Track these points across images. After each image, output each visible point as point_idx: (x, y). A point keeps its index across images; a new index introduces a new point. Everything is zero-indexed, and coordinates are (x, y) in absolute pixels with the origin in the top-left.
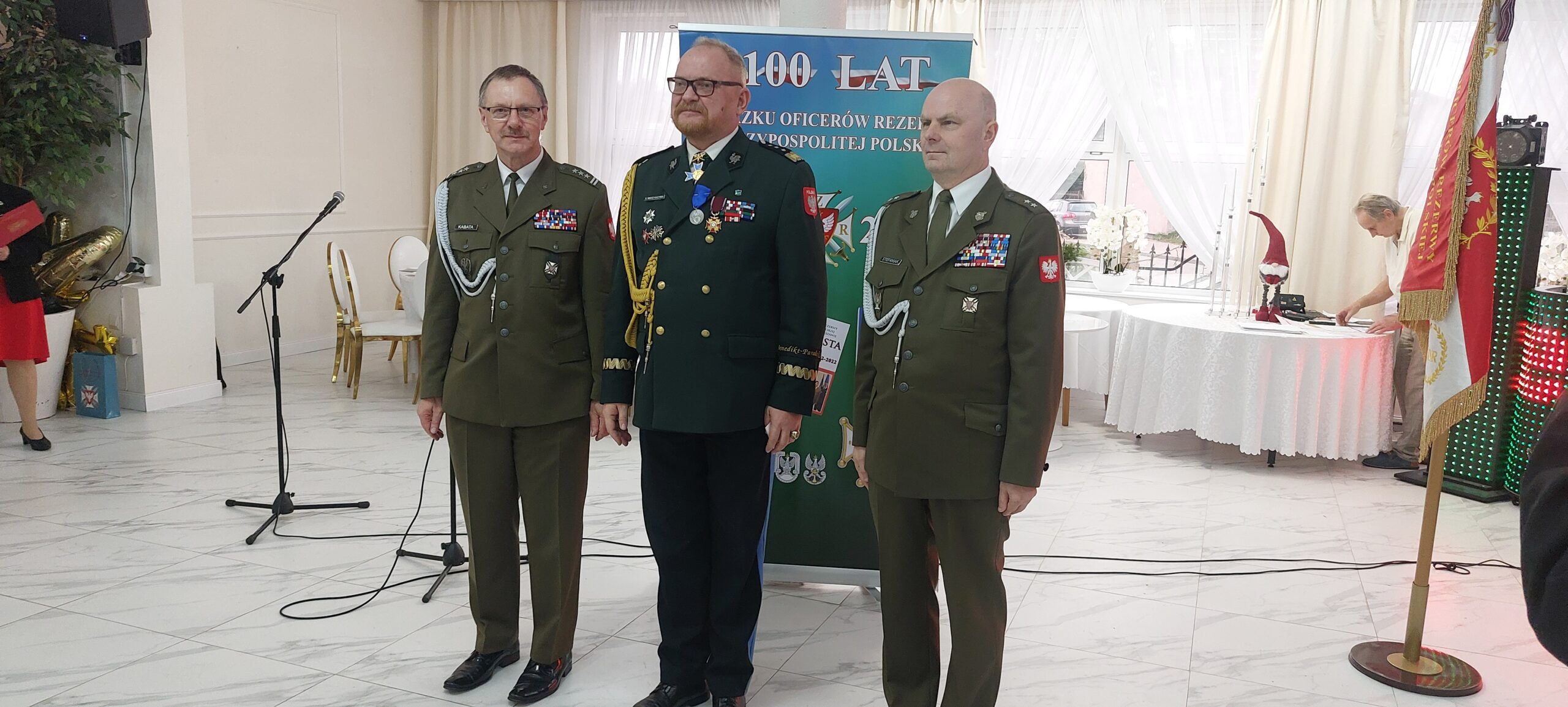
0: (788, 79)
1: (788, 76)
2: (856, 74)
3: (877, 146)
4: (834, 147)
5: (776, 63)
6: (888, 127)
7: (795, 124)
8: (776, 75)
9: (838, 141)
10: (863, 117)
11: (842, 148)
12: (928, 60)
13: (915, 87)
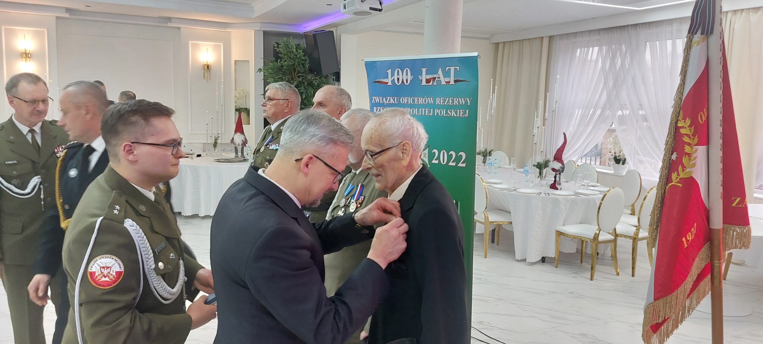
0: (403, 82)
1: (403, 79)
2: (428, 77)
3: (437, 113)
4: (420, 114)
5: (398, 74)
6: (441, 104)
7: (406, 103)
8: (398, 79)
9: (422, 111)
10: (431, 98)
11: (423, 114)
12: (458, 68)
13: (452, 82)
